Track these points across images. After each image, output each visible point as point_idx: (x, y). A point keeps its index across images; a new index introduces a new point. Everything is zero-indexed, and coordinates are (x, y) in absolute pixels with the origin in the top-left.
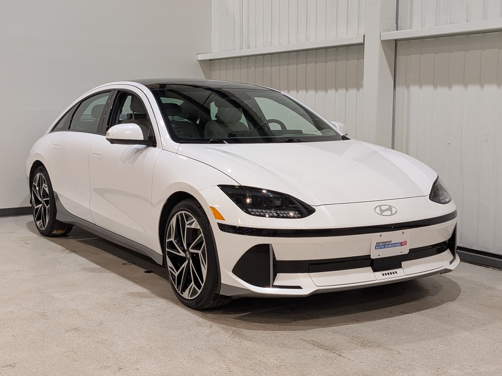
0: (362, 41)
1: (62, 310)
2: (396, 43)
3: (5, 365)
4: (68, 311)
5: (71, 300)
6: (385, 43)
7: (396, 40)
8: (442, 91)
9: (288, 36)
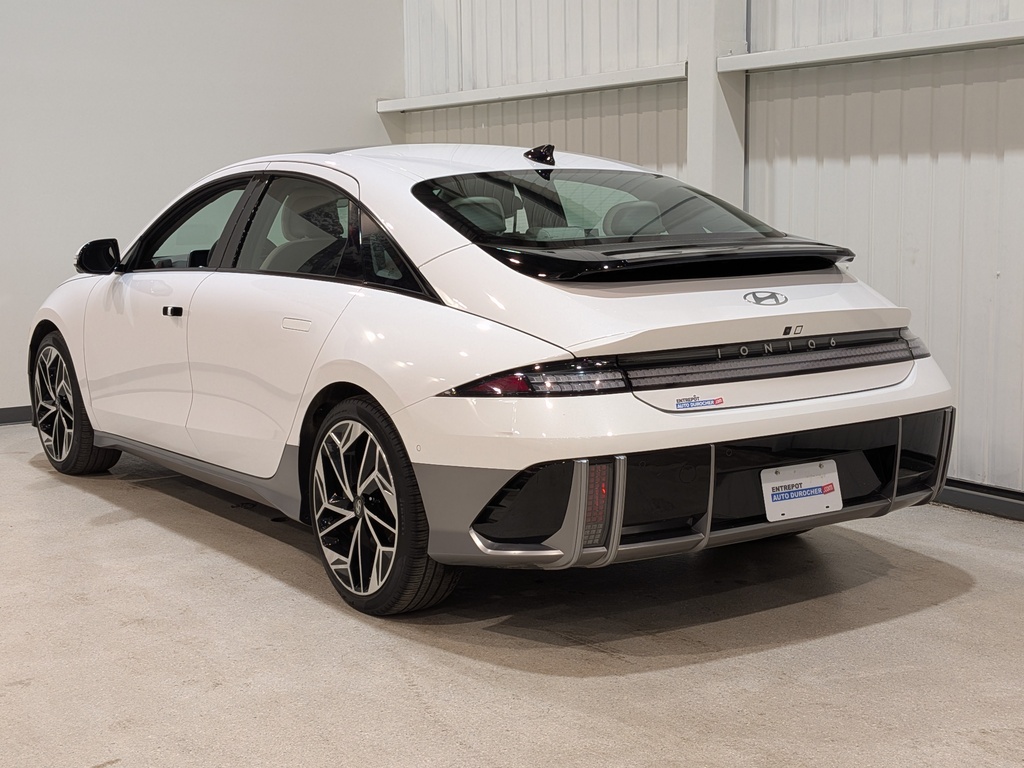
0: (683, 74)
1: (115, 589)
2: (747, 78)
3: (11, 681)
4: (128, 591)
5: (134, 572)
6: (726, 77)
7: (747, 71)
8: (832, 168)
9: (549, 64)
